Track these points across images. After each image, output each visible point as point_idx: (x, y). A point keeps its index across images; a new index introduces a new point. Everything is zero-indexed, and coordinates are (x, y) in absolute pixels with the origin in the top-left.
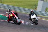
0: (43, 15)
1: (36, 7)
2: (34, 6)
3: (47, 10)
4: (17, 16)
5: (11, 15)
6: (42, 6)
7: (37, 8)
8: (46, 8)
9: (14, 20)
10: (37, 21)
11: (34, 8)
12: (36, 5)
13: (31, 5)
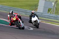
0: (45, 17)
1: (36, 7)
2: (34, 6)
3: (50, 12)
4: (21, 20)
5: (14, 19)
6: (44, 7)
7: (38, 9)
8: (49, 8)
9: (18, 25)
10: (39, 24)
11: (34, 9)
12: (36, 5)
13: (30, 5)
